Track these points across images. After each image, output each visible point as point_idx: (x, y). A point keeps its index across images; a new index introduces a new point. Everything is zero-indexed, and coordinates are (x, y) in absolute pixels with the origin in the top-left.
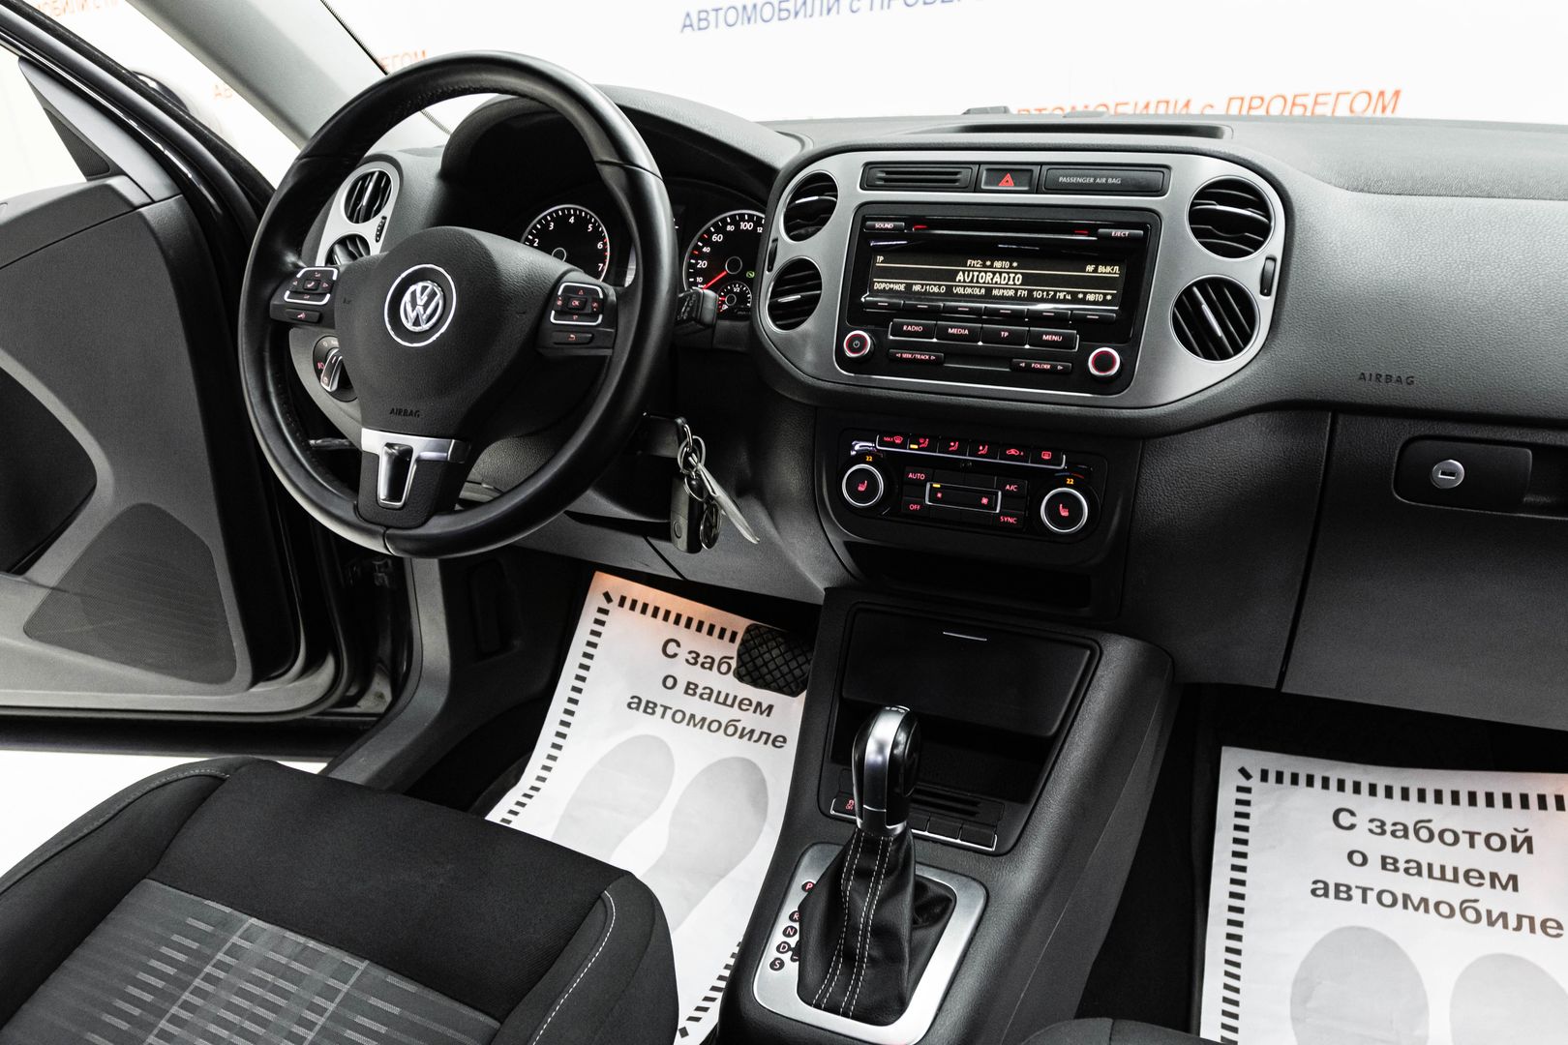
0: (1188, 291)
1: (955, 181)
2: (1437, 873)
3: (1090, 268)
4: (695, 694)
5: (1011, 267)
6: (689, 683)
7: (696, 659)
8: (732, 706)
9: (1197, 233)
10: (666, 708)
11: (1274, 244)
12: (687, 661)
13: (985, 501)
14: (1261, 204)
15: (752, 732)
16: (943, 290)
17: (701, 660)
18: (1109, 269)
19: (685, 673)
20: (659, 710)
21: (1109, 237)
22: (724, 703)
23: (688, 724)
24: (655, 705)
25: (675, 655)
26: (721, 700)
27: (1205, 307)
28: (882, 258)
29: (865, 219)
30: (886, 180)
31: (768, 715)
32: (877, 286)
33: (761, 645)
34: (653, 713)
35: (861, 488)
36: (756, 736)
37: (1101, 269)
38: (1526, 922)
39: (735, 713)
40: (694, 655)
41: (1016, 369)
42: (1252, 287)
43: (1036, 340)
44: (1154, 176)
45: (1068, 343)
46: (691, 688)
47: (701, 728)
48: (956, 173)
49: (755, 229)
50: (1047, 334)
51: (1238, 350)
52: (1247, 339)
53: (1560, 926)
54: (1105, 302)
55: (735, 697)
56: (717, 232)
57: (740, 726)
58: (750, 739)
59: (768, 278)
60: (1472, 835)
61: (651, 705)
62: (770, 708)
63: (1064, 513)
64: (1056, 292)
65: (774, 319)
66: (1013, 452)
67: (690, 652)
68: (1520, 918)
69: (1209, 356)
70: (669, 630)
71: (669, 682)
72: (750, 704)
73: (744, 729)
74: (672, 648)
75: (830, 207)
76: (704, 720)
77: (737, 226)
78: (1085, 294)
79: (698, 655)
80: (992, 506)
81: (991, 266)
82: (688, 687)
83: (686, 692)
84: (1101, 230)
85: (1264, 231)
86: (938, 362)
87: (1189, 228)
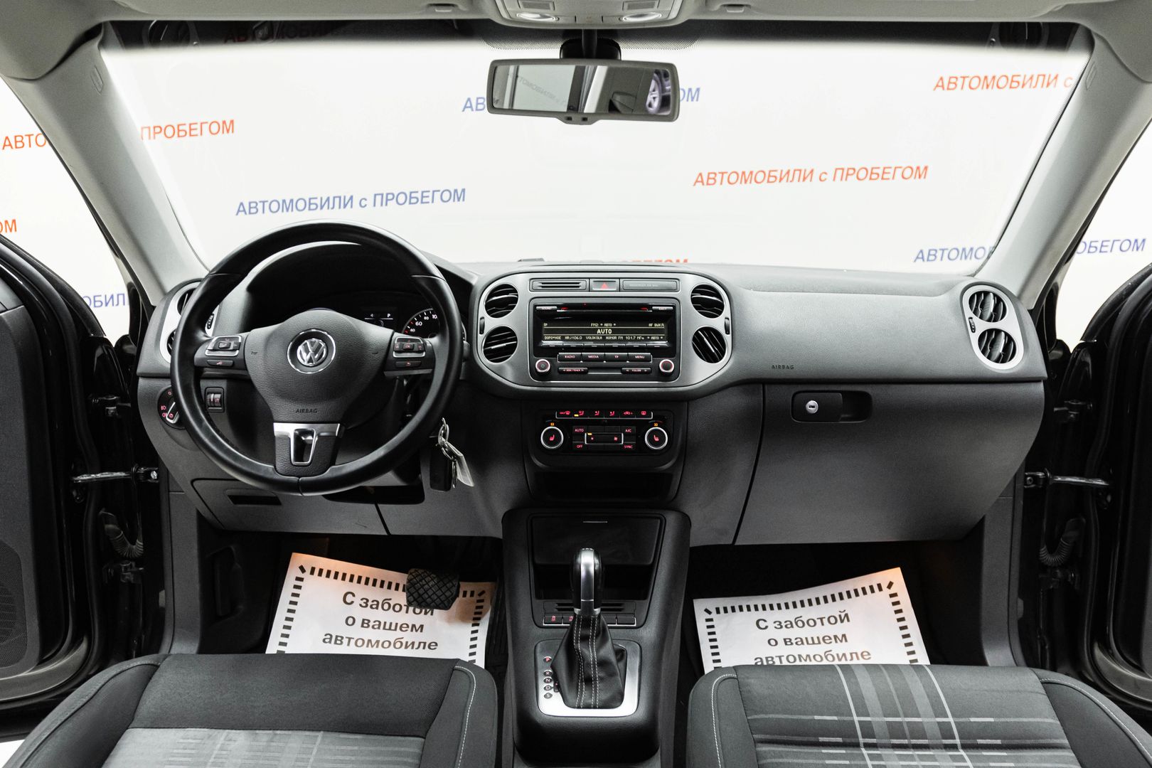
0: (697, 333)
1: (578, 287)
2: (810, 641)
3: (651, 325)
4: (369, 626)
5: (613, 326)
6: (364, 620)
7: (366, 603)
8: (395, 630)
9: (697, 308)
10: (350, 639)
11: (726, 311)
12: (361, 605)
13: (616, 439)
14: (718, 295)
15: (413, 643)
16: (581, 338)
17: (370, 603)
18: (659, 325)
19: (360, 613)
20: (345, 641)
21: (658, 311)
22: (390, 629)
23: (367, 646)
24: (342, 638)
25: (352, 602)
26: (387, 627)
27: (705, 339)
28: (546, 324)
29: (535, 306)
30: (543, 287)
31: (421, 631)
32: (546, 338)
33: (421, 581)
34: (342, 643)
35: (552, 439)
36: (416, 646)
37: (656, 325)
38: (854, 655)
39: (398, 634)
40: (365, 601)
41: (624, 372)
42: (722, 331)
43: (633, 359)
44: (672, 284)
45: (647, 359)
46: (365, 623)
47: (377, 647)
48: (578, 283)
50: (637, 355)
51: (721, 359)
52: (723, 354)
53: (869, 654)
54: (660, 340)
55: (397, 624)
56: (419, 321)
57: (404, 641)
58: (412, 648)
60: (821, 619)
61: (339, 638)
62: (422, 627)
63: (657, 439)
64: (636, 336)
65: (488, 358)
66: (627, 413)
67: (362, 599)
68: (851, 654)
69: (709, 361)
70: (346, 586)
71: (350, 621)
72: (408, 627)
73: (407, 643)
74: (349, 598)
75: (515, 300)
76: (378, 642)
77: (431, 317)
78: (650, 336)
79: (368, 600)
80: (619, 441)
81: (603, 326)
82: (363, 623)
83: (362, 626)
84: (654, 308)
85: (721, 306)
86: (585, 372)
87: (692, 305)
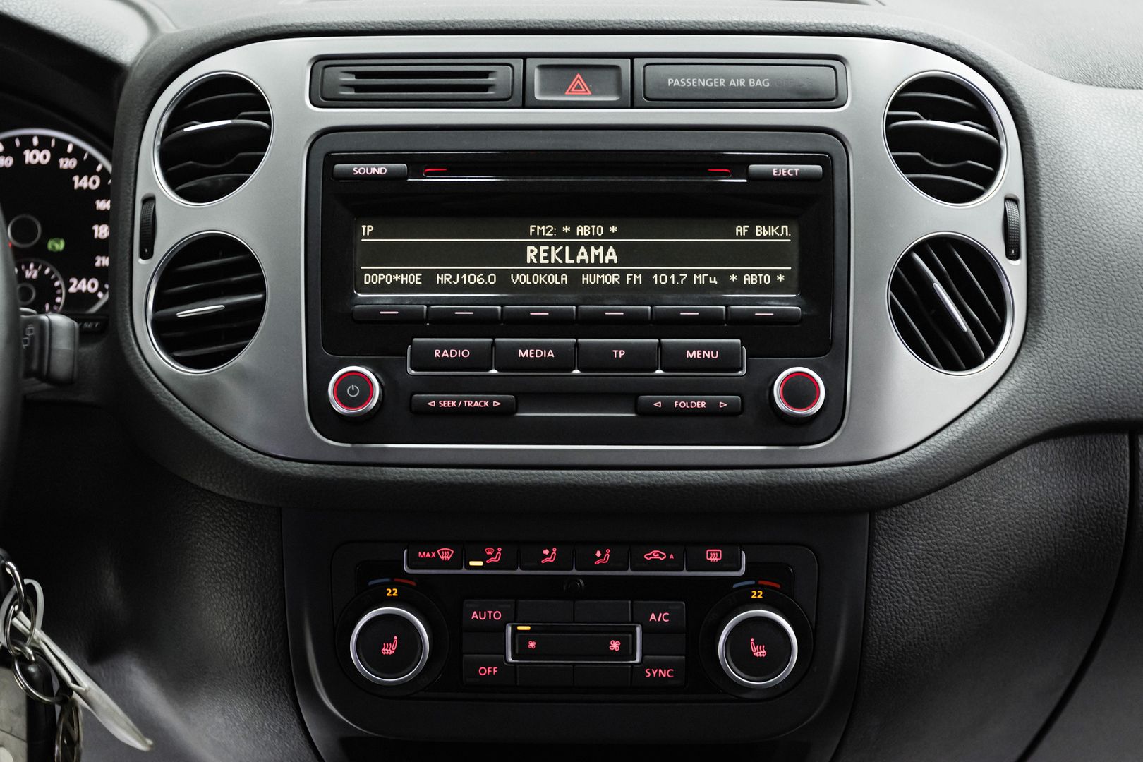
0: (906, 263)
1: (485, 88)
3: (742, 230)
5: (607, 234)
9: (906, 166)
11: (1010, 176)
13: (615, 646)
14: (982, 114)
16: (493, 280)
18: (772, 230)
21: (768, 178)
27: (938, 286)
28: (370, 229)
29: (331, 159)
30: (358, 88)
32: (369, 279)
35: (388, 651)
37: (760, 230)
41: (646, 412)
42: (996, 248)
43: (675, 361)
44: (820, 76)
45: (727, 362)
48: (485, 74)
49: (54, 160)
50: (692, 348)
51: (989, 350)
52: (997, 331)
54: (775, 287)
59: (144, 273)
63: (760, 653)
64: (690, 273)
65: (168, 345)
66: (655, 555)
69: (950, 364)
75: (260, 139)
77: (19, 157)
78: (740, 274)
80: (627, 652)
81: (573, 234)
84: (753, 167)
85: (993, 155)
86: (506, 412)
87: (888, 156)
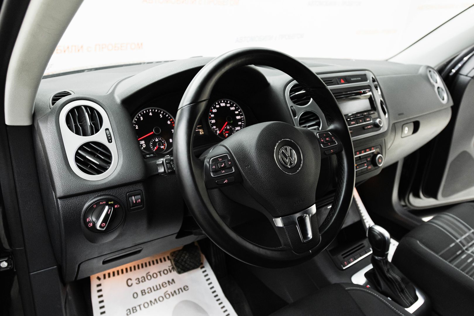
1: (332, 83)
4: (145, 293)
6: (142, 291)
8: (160, 288)
10: (139, 306)
12: (137, 283)
15: (175, 292)
17: (140, 280)
19: (137, 288)
20: (138, 308)
22: (157, 289)
23: (151, 305)
24: (135, 307)
25: (132, 284)
26: (155, 289)
31: (174, 282)
34: (136, 310)
36: (177, 292)
39: (163, 290)
46: (143, 292)
47: (157, 303)
48: (331, 80)
55: (159, 285)
56: (214, 109)
57: (169, 293)
58: (176, 294)
61: (134, 309)
62: (173, 280)
63: (380, 161)
67: (136, 280)
70: (126, 276)
71: (135, 296)
72: (166, 283)
73: (171, 293)
74: (130, 282)
76: (155, 299)
79: (139, 279)
82: (142, 293)
83: (143, 295)
